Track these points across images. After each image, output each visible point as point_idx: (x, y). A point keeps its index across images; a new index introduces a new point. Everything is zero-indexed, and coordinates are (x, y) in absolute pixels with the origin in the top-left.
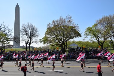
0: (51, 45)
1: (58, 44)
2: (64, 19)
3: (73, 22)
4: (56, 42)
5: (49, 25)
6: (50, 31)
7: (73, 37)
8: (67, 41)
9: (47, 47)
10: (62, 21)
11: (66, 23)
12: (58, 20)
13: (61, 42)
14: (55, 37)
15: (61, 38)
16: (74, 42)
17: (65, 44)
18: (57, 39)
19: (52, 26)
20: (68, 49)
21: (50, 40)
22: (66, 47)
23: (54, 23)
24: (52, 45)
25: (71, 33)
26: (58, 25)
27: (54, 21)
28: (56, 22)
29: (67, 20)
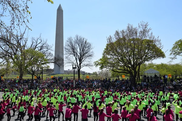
0: (113, 70)
1: (124, 70)
2: (135, 29)
3: (150, 33)
4: (121, 66)
5: (110, 39)
6: (111, 48)
7: (150, 58)
8: (139, 64)
9: (106, 74)
10: (132, 31)
11: (138, 35)
12: (124, 31)
13: (130, 66)
14: (119, 58)
16: (151, 66)
17: (137, 70)
18: (123, 61)
19: (114, 40)
20: (141, 77)
21: (111, 64)
22: (139, 74)
23: (118, 35)
25: (147, 51)
26: (124, 39)
27: (117, 33)
28: (121, 34)
29: (139, 30)
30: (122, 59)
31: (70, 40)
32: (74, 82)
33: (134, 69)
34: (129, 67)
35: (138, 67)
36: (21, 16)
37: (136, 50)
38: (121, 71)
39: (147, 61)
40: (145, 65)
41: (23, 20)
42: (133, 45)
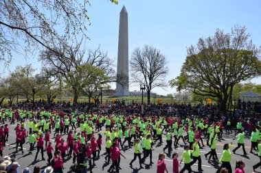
0: (194, 92)
1: (211, 92)
2: (226, 36)
3: (248, 40)
4: (206, 87)
5: (191, 50)
6: (192, 62)
7: (248, 76)
8: (232, 84)
9: (185, 97)
10: (222, 39)
11: (231, 44)
12: (211, 38)
13: (218, 86)
14: (204, 76)
15: (219, 79)
16: (249, 87)
17: (228, 92)
18: (209, 80)
19: (197, 51)
20: (233, 102)
21: (192, 83)
22: (231, 97)
23: (203, 44)
24: (196, 94)
25: (243, 66)
26: (211, 49)
27: (201, 41)
28: (206, 43)
29: (233, 37)
30: (208, 77)
31: (137, 52)
32: (143, 106)
33: (225, 91)
34: (217, 88)
35: (229, 88)
36: (77, 22)
37: (228, 65)
38: (206, 93)
39: (243, 79)
40: (240, 86)
41: (79, 27)
42: (223, 58)
